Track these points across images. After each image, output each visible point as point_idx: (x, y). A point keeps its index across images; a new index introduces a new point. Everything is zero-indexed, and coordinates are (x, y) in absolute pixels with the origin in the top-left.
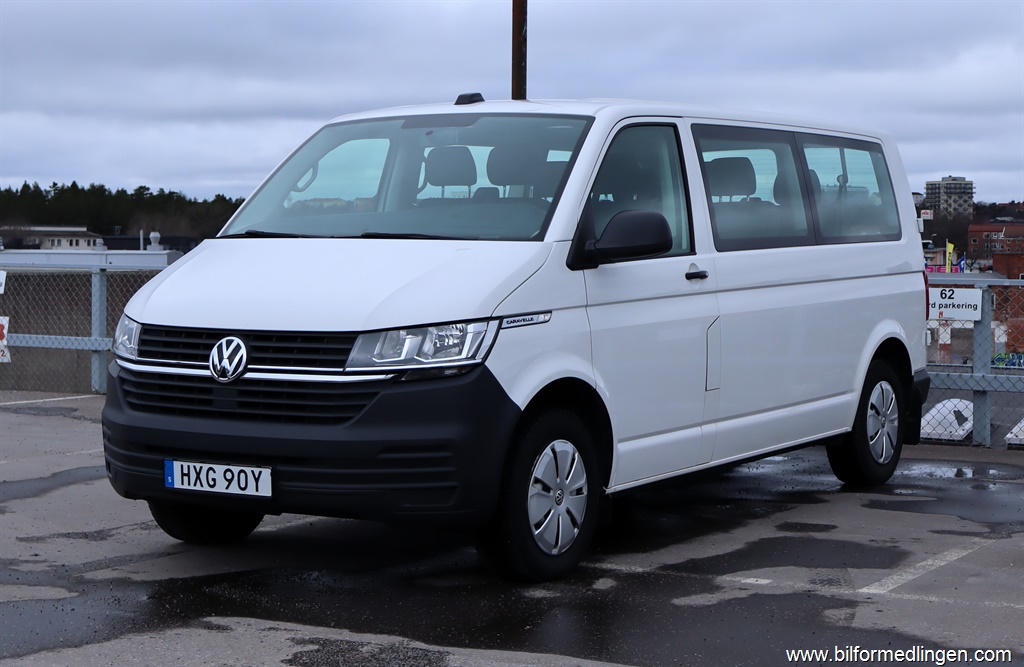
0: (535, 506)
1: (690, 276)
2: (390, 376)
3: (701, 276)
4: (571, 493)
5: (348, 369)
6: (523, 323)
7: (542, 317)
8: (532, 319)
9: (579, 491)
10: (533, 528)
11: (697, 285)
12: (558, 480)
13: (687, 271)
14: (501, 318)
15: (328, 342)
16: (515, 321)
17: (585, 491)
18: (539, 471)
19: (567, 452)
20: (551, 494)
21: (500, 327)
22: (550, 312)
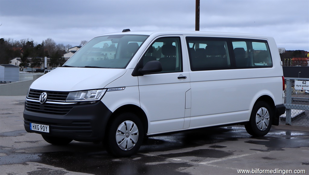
0: (118, 137)
1: (179, 78)
2: (76, 103)
3: (184, 78)
4: (132, 135)
5: (66, 101)
6: (115, 90)
7: (121, 89)
8: (118, 89)
9: (136, 134)
10: (118, 143)
11: (182, 80)
12: (127, 131)
13: (179, 76)
14: (107, 89)
15: (64, 94)
16: (112, 89)
17: (138, 134)
18: (120, 128)
19: (130, 124)
20: (124, 134)
21: (106, 91)
22: (125, 87)
